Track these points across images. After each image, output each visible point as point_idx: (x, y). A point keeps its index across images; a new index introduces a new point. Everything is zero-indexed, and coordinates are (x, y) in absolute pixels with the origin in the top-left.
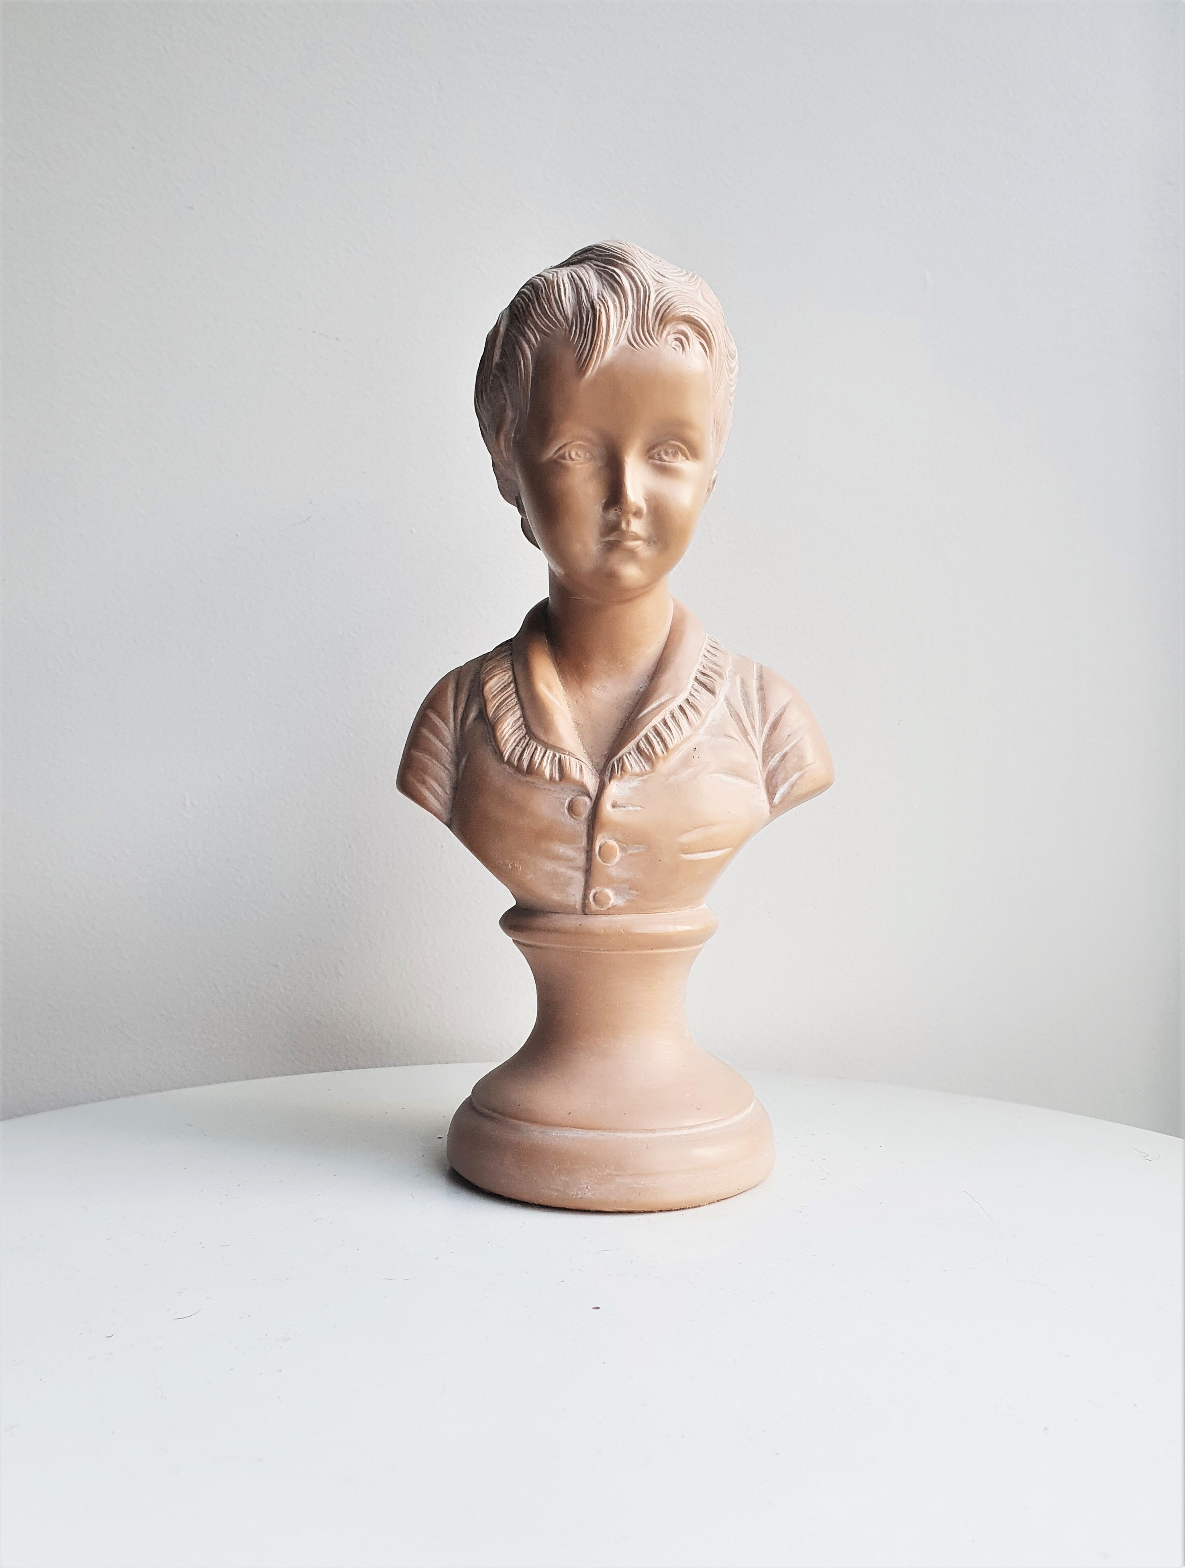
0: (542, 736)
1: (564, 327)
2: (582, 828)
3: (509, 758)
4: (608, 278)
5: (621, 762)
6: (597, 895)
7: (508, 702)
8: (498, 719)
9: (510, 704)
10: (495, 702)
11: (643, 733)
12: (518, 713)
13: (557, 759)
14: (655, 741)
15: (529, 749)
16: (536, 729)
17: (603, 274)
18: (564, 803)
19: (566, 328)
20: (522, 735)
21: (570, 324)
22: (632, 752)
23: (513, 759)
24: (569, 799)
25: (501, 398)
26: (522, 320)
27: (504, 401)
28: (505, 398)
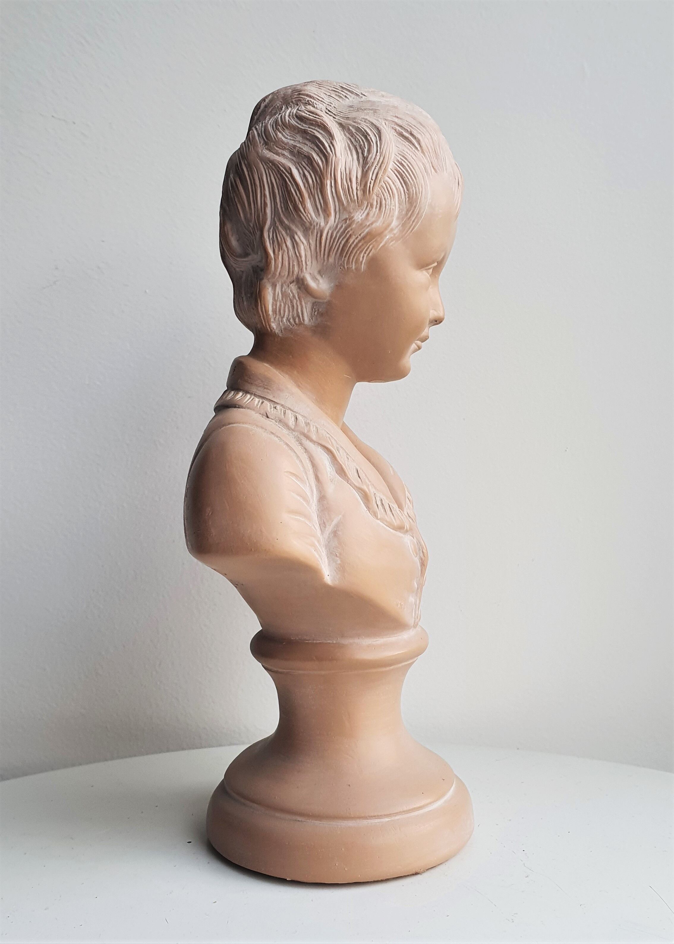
24: (409, 543)
25: (391, 203)
26: (419, 148)
27: (394, 208)
28: (395, 206)
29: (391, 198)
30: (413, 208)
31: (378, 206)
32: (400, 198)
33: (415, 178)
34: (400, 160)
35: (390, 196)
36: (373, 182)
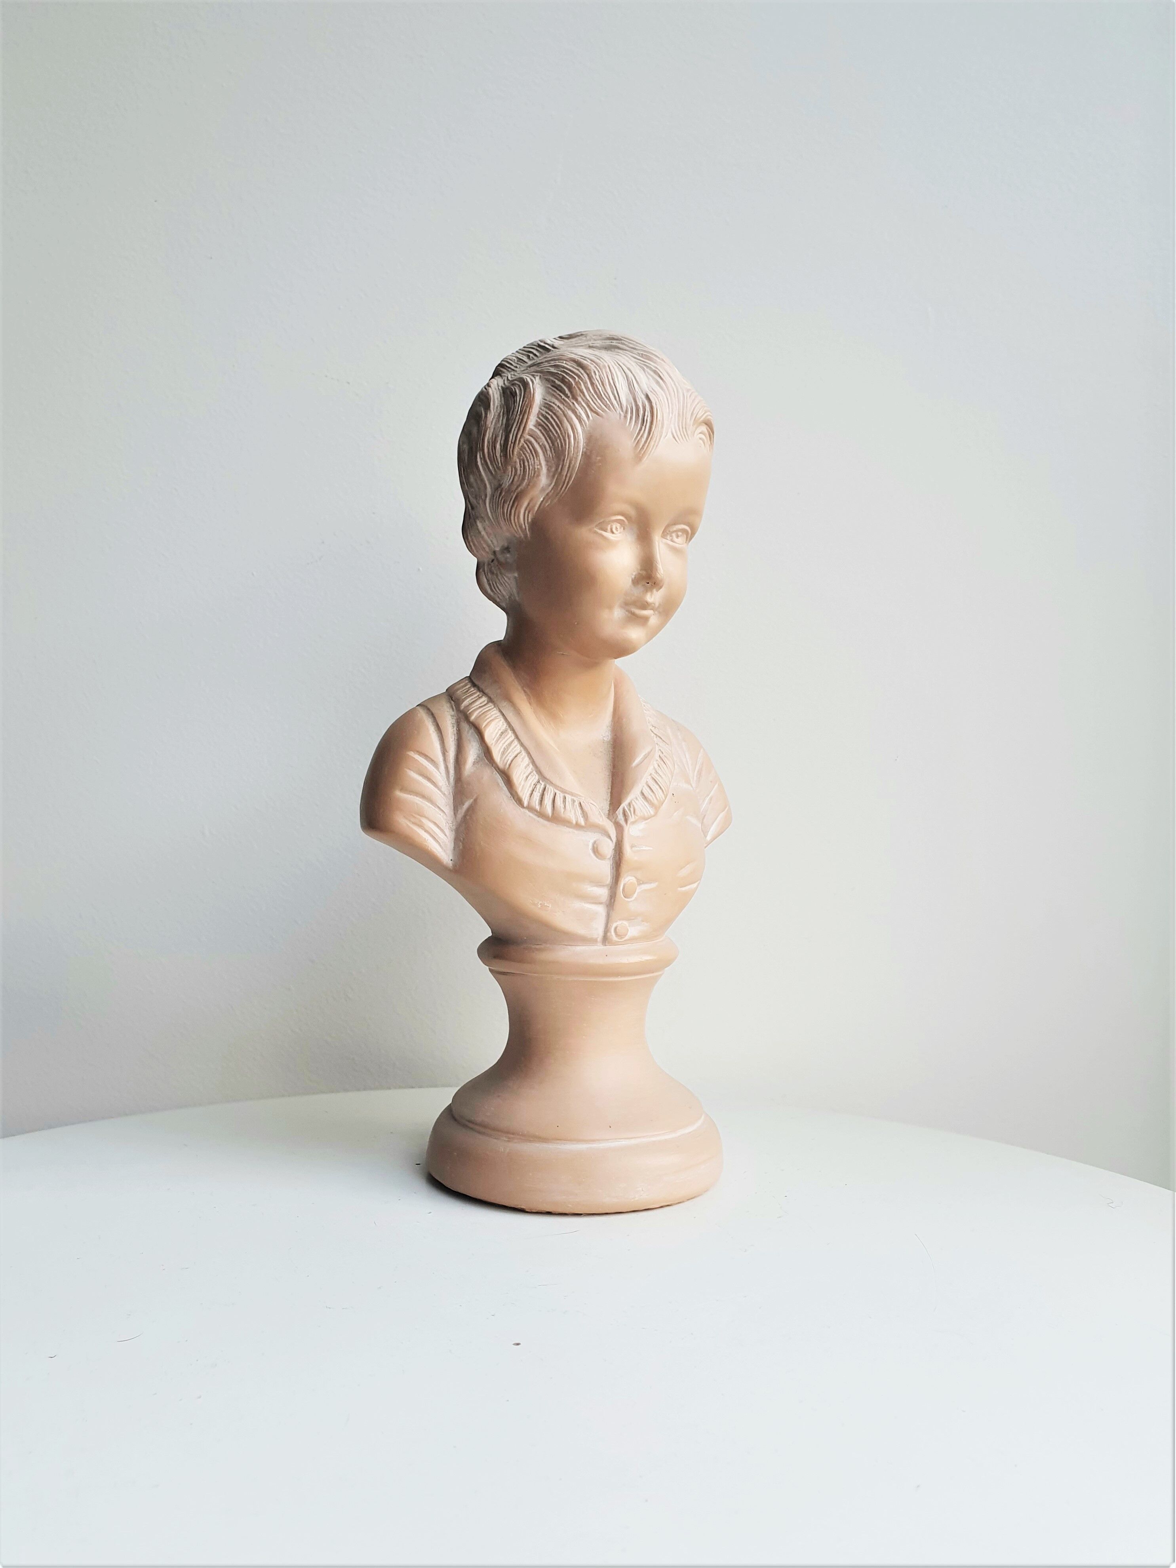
0: (558, 783)
1: (618, 412)
2: (605, 868)
3: (529, 803)
4: (652, 373)
5: (632, 806)
6: (618, 928)
7: (513, 749)
8: (510, 765)
9: (515, 751)
10: (501, 745)
11: (643, 781)
12: (527, 760)
13: (577, 803)
14: (655, 787)
15: (549, 794)
16: (548, 775)
17: (645, 368)
18: (588, 846)
19: (620, 414)
20: (535, 781)
21: (624, 409)
22: (638, 798)
23: (534, 803)
24: (592, 841)
25: (534, 463)
26: (569, 394)
27: (539, 467)
28: (540, 464)
29: (534, 459)
30: (561, 463)
31: (522, 469)
32: (546, 456)
33: (560, 429)
34: (544, 413)
35: (533, 456)
36: (512, 445)
